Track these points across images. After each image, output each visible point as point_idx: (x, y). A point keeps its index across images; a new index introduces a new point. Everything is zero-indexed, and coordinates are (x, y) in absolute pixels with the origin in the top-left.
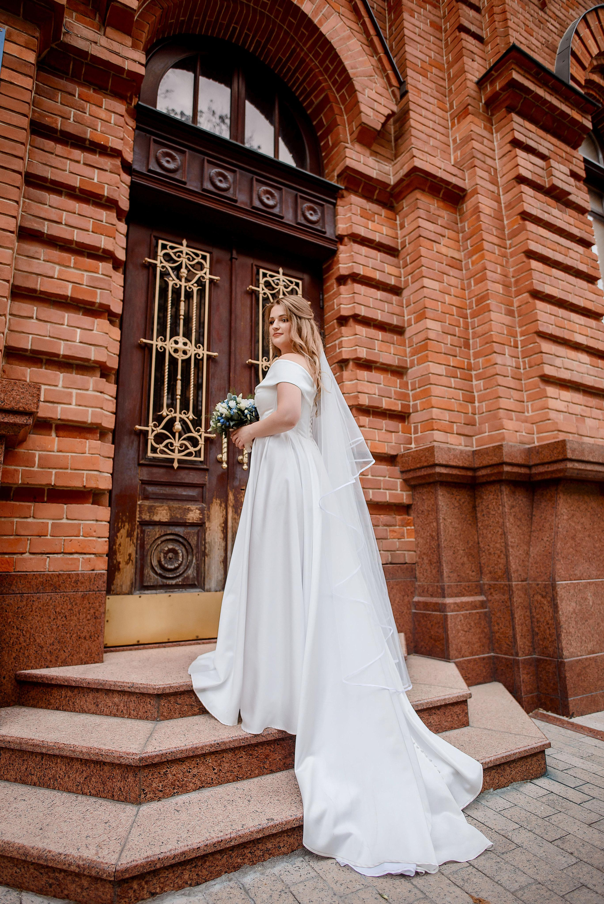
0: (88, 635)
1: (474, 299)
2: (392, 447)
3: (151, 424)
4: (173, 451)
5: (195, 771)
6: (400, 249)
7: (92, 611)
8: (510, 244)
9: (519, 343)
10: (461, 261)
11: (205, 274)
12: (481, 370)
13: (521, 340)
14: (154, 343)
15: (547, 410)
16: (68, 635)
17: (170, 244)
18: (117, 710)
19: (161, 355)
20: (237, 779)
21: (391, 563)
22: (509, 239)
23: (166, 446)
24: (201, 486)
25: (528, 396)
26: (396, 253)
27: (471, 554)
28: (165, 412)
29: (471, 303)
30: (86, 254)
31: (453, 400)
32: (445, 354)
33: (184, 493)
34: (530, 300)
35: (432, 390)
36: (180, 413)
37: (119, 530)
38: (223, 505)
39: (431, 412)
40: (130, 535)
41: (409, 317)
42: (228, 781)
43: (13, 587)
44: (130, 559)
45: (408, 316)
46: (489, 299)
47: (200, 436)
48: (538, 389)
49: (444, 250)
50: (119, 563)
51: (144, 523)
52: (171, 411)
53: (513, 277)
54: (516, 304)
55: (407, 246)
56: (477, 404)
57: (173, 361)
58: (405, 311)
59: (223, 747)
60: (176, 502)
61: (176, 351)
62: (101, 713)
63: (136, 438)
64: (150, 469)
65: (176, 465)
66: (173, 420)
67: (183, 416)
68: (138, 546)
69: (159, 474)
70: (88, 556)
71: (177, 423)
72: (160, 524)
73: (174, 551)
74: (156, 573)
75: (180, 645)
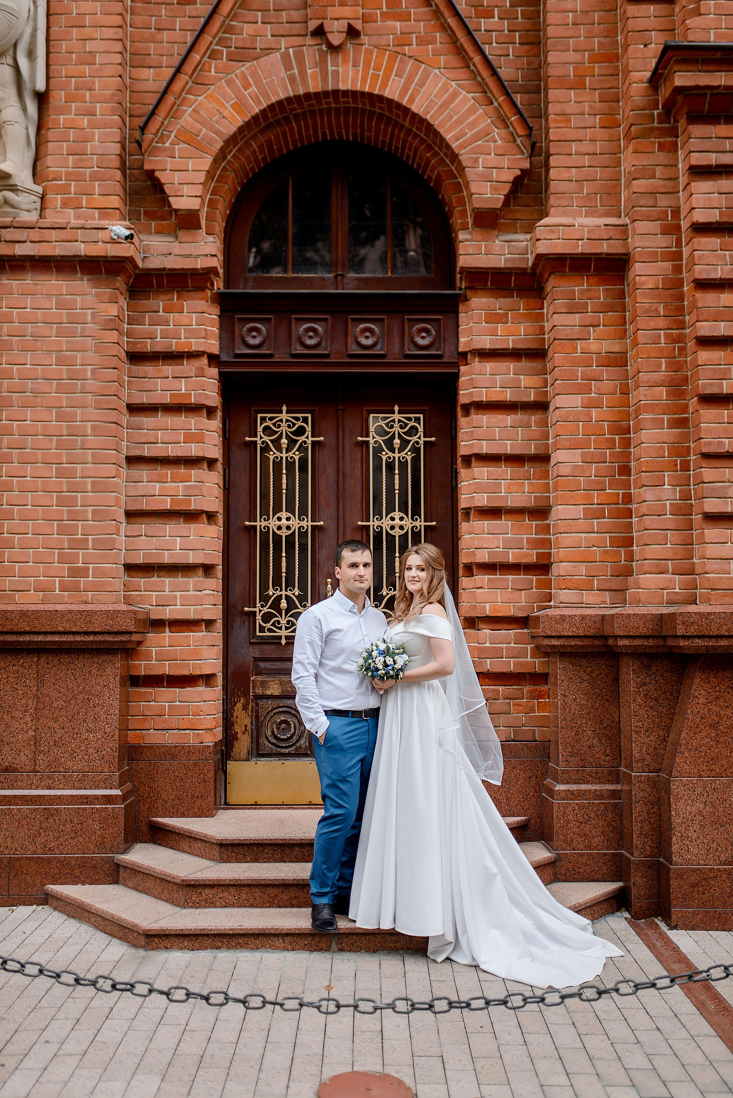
0: (200, 795)
2: (520, 608)
3: (258, 605)
4: (280, 628)
5: (221, 895)
7: (202, 776)
9: (692, 463)
11: (307, 437)
13: (693, 460)
14: (258, 524)
15: (703, 560)
16: (185, 794)
17: (269, 415)
19: (265, 535)
20: (252, 906)
21: (510, 741)
23: (273, 625)
28: (271, 592)
31: (594, 548)
32: (585, 490)
34: (698, 406)
36: (286, 591)
37: (235, 705)
39: (560, 566)
40: (245, 708)
42: (245, 907)
43: (144, 756)
44: (246, 729)
45: (551, 440)
46: (641, 414)
48: (700, 531)
49: (594, 346)
50: (237, 733)
51: (258, 697)
52: (277, 589)
54: (691, 410)
56: (636, 548)
57: (278, 539)
59: (239, 882)
61: (280, 528)
63: (247, 619)
64: (261, 646)
65: (283, 641)
66: (280, 597)
67: (289, 593)
68: (254, 718)
69: (270, 651)
70: (197, 732)
71: (283, 600)
72: (272, 697)
73: (286, 722)
74: (270, 742)
75: (293, 808)
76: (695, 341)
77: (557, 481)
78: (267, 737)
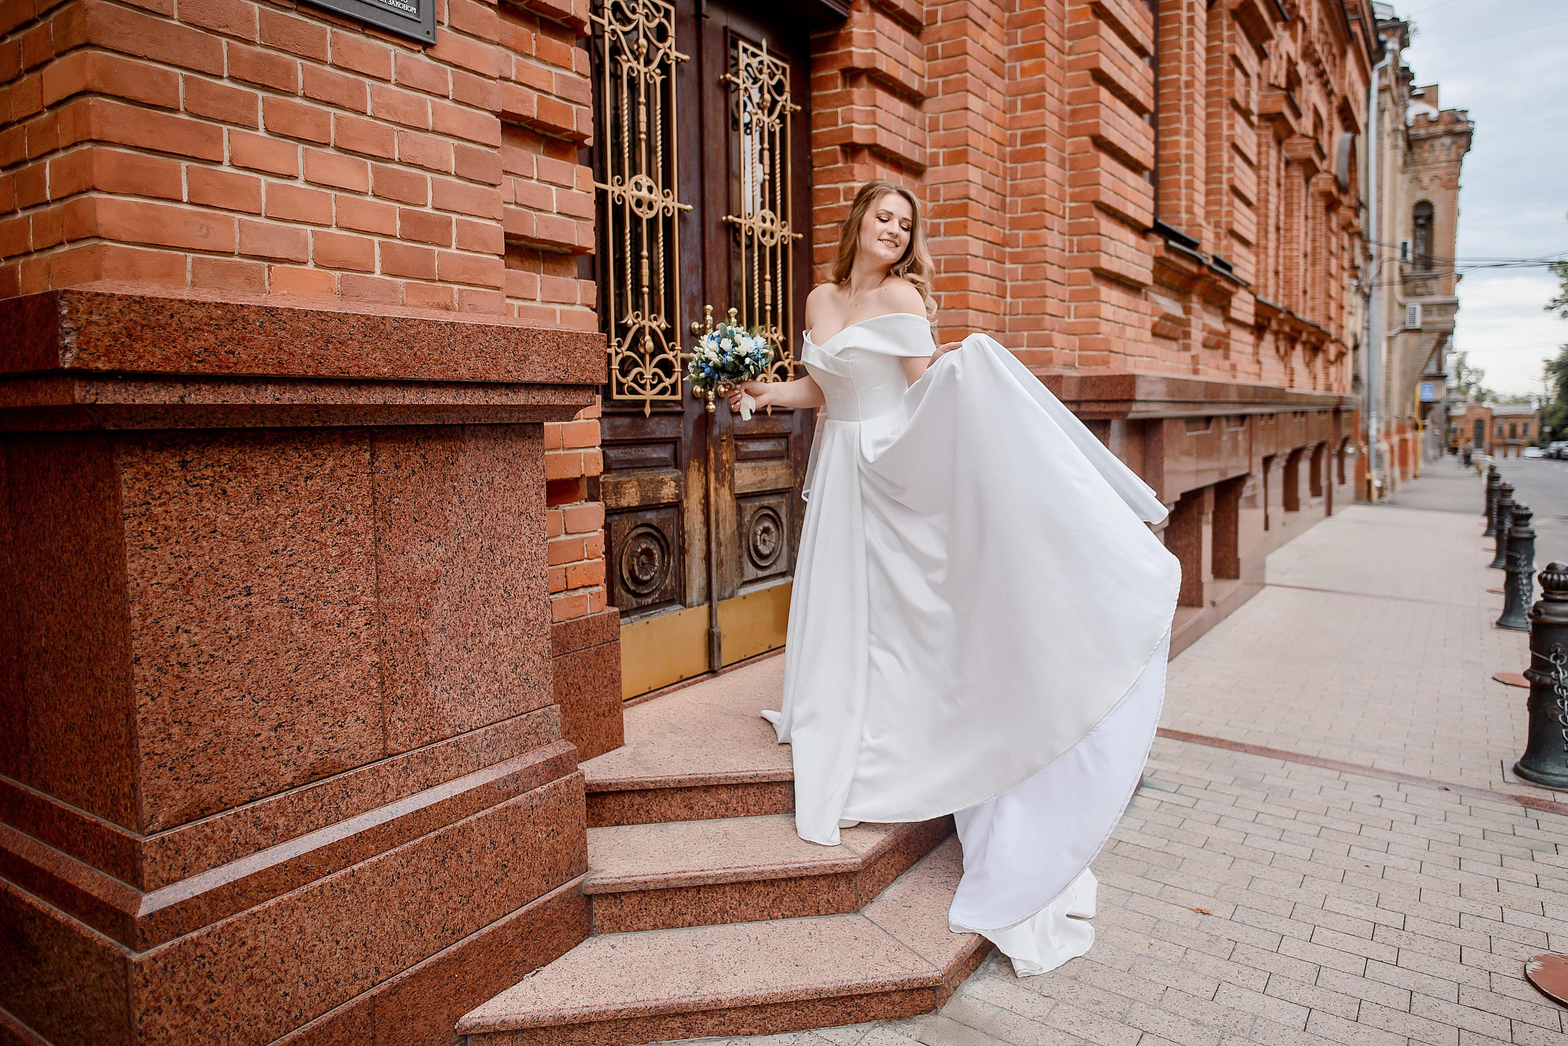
0: (607, 709)
1: (1019, 132)
3: (614, 342)
4: (644, 387)
6: (924, 23)
8: (1070, 47)
9: (1067, 210)
10: (1004, 62)
11: (670, 48)
12: (1019, 249)
13: (1071, 208)
14: (609, 188)
15: (1097, 320)
16: (585, 715)
18: (727, 810)
19: (619, 210)
22: (1070, 39)
23: (635, 380)
24: (674, 441)
25: (1072, 293)
26: (916, 28)
28: (629, 320)
29: (1013, 136)
30: (538, 20)
32: (984, 222)
33: (654, 456)
34: (1092, 150)
35: (970, 282)
36: (650, 319)
38: (702, 469)
39: (967, 314)
41: (934, 150)
45: (931, 147)
46: (1044, 141)
47: (676, 357)
48: (1088, 287)
49: (990, 43)
51: (610, 513)
52: (638, 316)
53: (1069, 103)
54: (1068, 149)
55: (939, 24)
56: (1009, 299)
57: (636, 220)
58: (928, 138)
60: (644, 472)
61: (639, 203)
62: (700, 817)
64: (612, 420)
65: (648, 410)
67: (654, 325)
70: (596, 589)
71: (648, 337)
72: (630, 510)
73: (648, 552)
74: (628, 590)
75: (663, 694)
76: (1087, 72)
77: (967, 204)
78: (623, 583)
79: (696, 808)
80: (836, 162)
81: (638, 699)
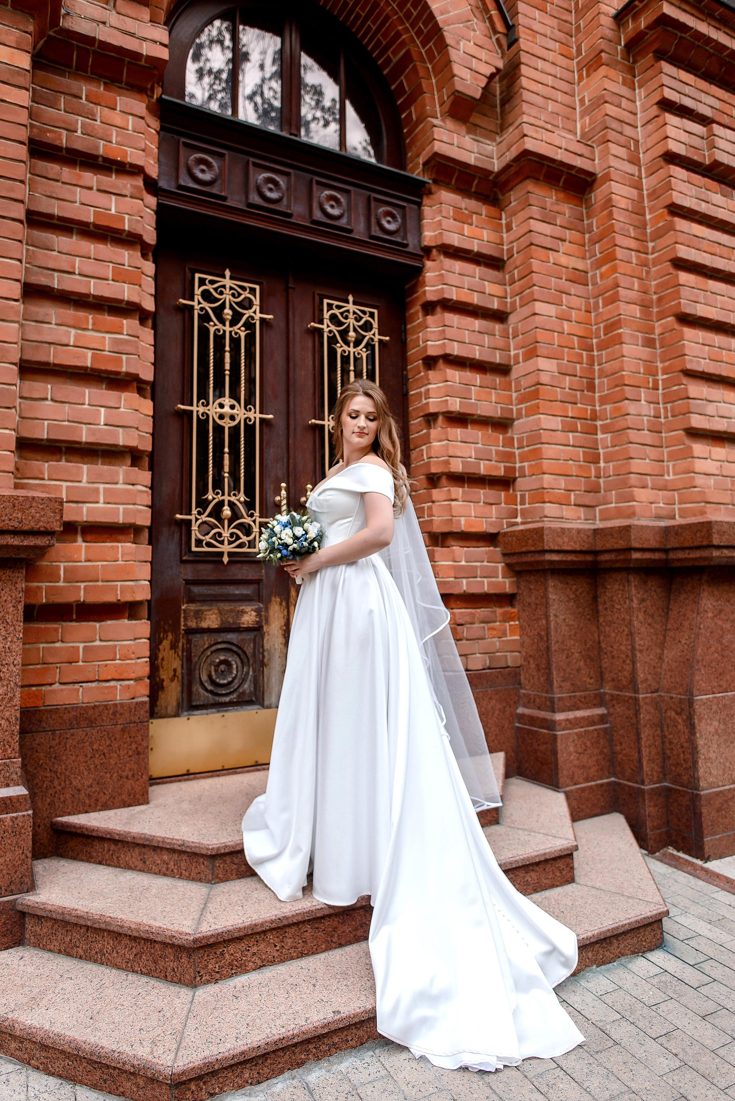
0: (130, 774)
1: (602, 325)
2: (492, 524)
3: (194, 512)
4: (222, 543)
5: (254, 949)
6: (505, 258)
7: (134, 746)
8: (653, 248)
9: (660, 382)
10: (587, 273)
11: (255, 312)
12: (608, 421)
13: (662, 380)
14: (194, 408)
15: (693, 474)
16: (108, 775)
17: (210, 277)
18: (167, 869)
19: (203, 423)
20: (301, 955)
21: (489, 668)
22: (652, 241)
23: (214, 537)
24: (258, 582)
25: (670, 454)
26: (501, 264)
27: (589, 657)
28: (210, 496)
29: (598, 329)
30: (105, 308)
31: (571, 462)
32: (561, 401)
33: (237, 592)
34: (677, 326)
35: (544, 451)
36: (229, 495)
37: (160, 643)
38: (284, 604)
39: (542, 478)
40: (174, 646)
41: (516, 352)
42: (292, 958)
43: (44, 724)
44: (175, 675)
45: (515, 350)
46: (621, 328)
47: (254, 522)
48: (682, 447)
49: (564, 260)
50: (163, 680)
51: (190, 632)
52: (218, 493)
53: (655, 293)
54: (657, 331)
55: (515, 255)
56: (602, 464)
57: (219, 430)
58: (512, 343)
60: (227, 604)
61: (221, 417)
62: (149, 871)
63: (177, 530)
64: (195, 566)
65: (226, 559)
66: (221, 504)
67: (233, 499)
68: (184, 659)
69: (206, 571)
70: (126, 683)
71: (226, 507)
72: (209, 631)
73: (226, 662)
74: (206, 690)
75: (236, 773)
76: (668, 263)
77: (538, 389)
78: (202, 684)
79: (148, 863)
80: (420, 373)
81: (210, 774)
